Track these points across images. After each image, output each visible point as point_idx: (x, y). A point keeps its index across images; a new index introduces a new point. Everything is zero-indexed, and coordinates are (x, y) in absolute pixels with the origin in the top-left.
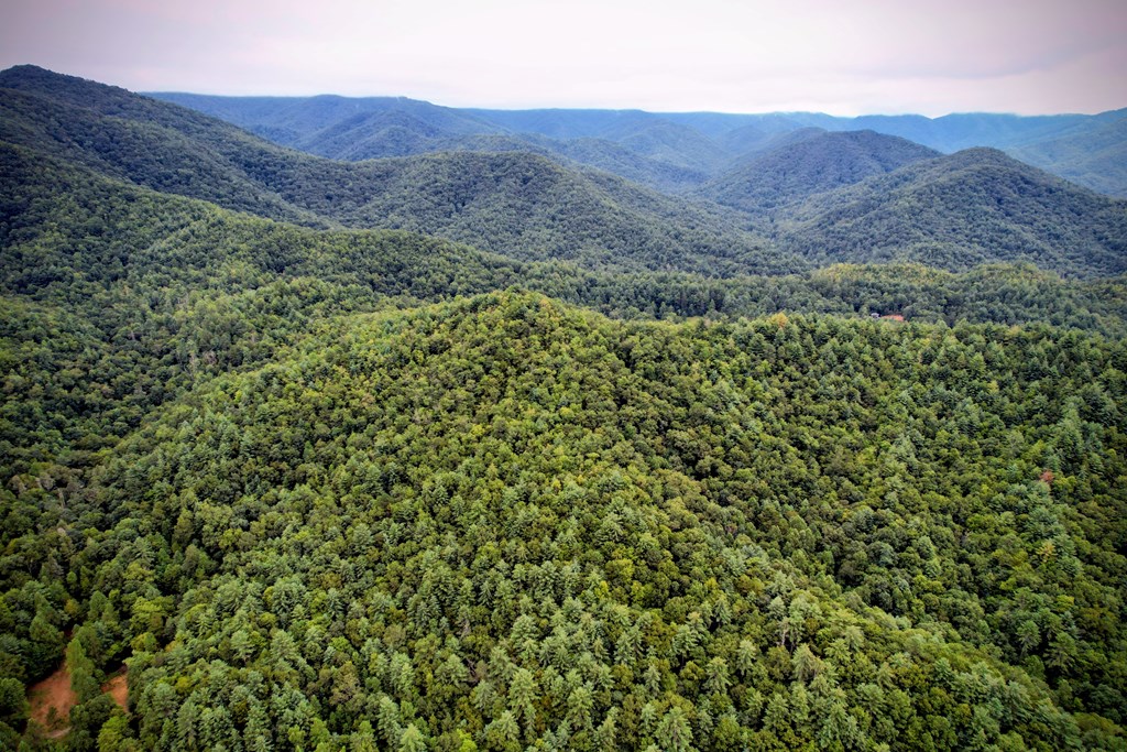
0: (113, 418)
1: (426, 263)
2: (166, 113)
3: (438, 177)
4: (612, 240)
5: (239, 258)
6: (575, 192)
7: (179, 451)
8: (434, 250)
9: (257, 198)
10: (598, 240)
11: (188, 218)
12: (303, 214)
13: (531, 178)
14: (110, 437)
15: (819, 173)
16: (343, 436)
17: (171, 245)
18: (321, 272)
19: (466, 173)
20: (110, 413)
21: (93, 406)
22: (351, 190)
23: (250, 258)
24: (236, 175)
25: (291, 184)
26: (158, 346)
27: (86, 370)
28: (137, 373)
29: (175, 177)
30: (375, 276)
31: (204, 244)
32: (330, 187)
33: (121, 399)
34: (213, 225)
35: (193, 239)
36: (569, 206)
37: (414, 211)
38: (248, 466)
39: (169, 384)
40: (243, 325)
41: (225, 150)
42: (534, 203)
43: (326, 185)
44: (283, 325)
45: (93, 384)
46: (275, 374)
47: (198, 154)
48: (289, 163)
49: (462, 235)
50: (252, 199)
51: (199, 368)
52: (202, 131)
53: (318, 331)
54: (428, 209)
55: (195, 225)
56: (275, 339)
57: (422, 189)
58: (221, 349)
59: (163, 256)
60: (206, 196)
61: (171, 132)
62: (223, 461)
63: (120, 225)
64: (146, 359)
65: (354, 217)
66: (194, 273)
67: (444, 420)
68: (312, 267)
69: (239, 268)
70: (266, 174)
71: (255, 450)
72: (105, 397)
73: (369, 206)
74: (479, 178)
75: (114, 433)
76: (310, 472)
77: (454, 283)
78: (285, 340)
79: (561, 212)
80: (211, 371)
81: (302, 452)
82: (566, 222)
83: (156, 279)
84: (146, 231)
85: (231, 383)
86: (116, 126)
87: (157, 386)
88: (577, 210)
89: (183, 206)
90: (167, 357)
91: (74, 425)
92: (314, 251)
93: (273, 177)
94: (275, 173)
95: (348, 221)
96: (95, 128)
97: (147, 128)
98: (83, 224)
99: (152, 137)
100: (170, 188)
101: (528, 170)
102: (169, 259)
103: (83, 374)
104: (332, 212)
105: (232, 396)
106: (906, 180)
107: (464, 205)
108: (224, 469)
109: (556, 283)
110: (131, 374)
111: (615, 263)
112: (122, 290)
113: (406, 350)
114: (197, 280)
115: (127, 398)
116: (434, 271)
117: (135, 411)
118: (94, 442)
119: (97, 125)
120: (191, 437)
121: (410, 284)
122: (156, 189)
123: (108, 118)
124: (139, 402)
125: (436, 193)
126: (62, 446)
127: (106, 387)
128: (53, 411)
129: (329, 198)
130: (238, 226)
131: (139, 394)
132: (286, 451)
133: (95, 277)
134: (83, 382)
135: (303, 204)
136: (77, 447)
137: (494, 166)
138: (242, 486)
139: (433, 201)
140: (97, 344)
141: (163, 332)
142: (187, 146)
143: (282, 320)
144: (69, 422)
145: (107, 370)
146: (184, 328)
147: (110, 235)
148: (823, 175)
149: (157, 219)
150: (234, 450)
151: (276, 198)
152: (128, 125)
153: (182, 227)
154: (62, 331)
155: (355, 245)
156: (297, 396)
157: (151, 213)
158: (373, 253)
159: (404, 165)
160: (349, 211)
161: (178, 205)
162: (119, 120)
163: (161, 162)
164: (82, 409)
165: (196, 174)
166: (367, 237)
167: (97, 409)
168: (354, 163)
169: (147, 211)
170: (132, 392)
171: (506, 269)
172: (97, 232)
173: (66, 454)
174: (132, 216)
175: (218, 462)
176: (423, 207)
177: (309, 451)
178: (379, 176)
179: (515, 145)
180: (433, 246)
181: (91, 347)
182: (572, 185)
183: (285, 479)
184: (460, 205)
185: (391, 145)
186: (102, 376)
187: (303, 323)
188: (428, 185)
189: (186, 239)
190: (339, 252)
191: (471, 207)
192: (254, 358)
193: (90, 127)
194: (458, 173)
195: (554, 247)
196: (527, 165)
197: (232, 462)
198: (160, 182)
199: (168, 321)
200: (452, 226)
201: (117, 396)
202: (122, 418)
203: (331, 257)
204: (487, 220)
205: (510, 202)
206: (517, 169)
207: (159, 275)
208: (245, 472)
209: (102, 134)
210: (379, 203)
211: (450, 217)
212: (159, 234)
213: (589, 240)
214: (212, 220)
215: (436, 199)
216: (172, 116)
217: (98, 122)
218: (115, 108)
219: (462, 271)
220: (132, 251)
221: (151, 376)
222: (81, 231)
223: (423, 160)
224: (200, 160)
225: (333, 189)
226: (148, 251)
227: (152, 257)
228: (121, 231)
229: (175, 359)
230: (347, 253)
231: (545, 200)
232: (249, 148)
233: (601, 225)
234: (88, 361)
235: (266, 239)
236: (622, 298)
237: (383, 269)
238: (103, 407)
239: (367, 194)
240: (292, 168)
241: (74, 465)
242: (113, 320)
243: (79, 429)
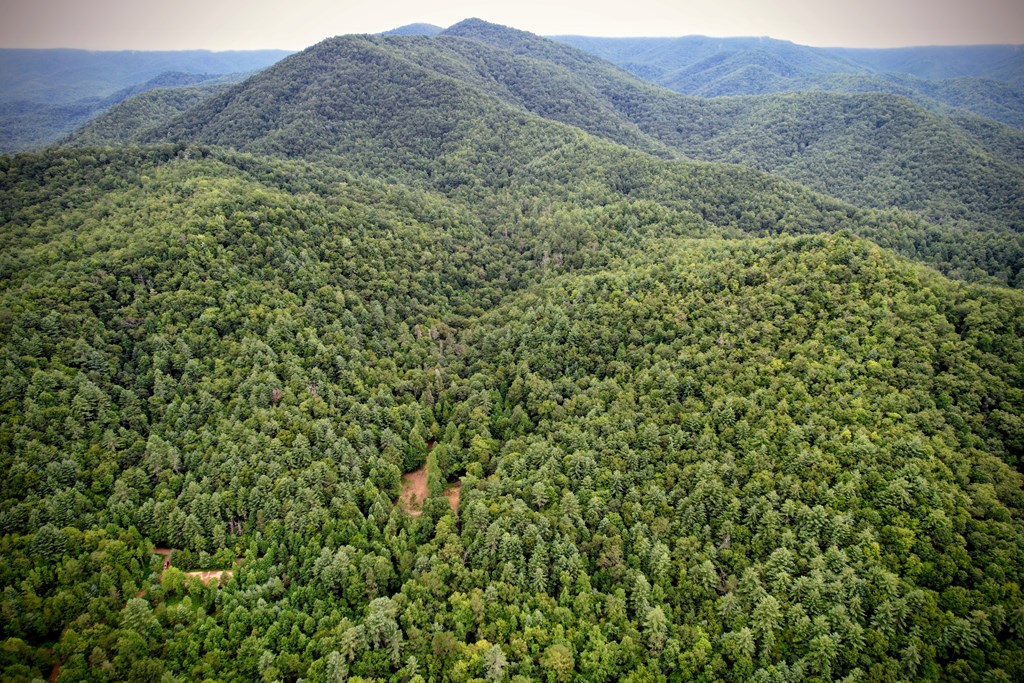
0: (483, 295)
1: (759, 198)
2: (560, 52)
3: (786, 116)
4: (971, 194)
5: (595, 178)
6: (936, 138)
7: (523, 329)
8: (769, 187)
9: (618, 127)
10: (953, 192)
11: (561, 141)
12: (654, 143)
13: (887, 121)
14: (478, 309)
16: (652, 344)
17: (545, 162)
18: (660, 196)
19: (816, 113)
20: (481, 290)
21: (471, 283)
22: (700, 124)
23: (604, 179)
24: (604, 106)
25: (649, 116)
26: (522, 244)
27: (471, 254)
28: (504, 263)
29: (558, 106)
30: (708, 206)
31: (570, 164)
32: (682, 120)
33: (490, 281)
34: (580, 148)
35: (562, 158)
36: (925, 153)
37: (755, 148)
38: (571, 353)
39: (525, 276)
40: (588, 236)
41: (599, 84)
42: (884, 148)
43: (679, 119)
44: (621, 240)
45: (474, 267)
46: (606, 281)
47: (577, 87)
48: (650, 98)
49: (799, 174)
50: (613, 128)
51: (549, 266)
52: (584, 67)
53: (649, 249)
54: (770, 146)
55: (565, 147)
56: (612, 250)
57: (768, 127)
58: (568, 253)
59: (537, 171)
60: (578, 123)
61: (561, 68)
62: (553, 345)
63: (512, 144)
64: (511, 253)
65: (699, 150)
66: (558, 187)
67: (746, 348)
68: (653, 192)
69: (596, 187)
70: (629, 106)
71: (579, 341)
72: (480, 277)
73: (714, 140)
74: (829, 118)
75: (481, 306)
76: (619, 368)
77: (782, 221)
78: (620, 253)
79: (914, 159)
80: (557, 269)
81: (616, 351)
82: (917, 170)
83: (529, 189)
84: (529, 150)
85: (571, 282)
86: (522, 63)
87: (516, 276)
88: (934, 157)
89: (559, 130)
90: (527, 254)
91: (457, 295)
92: (657, 177)
93: (634, 109)
94: (636, 105)
95: (693, 152)
96: (507, 66)
97: (543, 64)
98: (487, 142)
99: (546, 72)
100: (552, 115)
101: (884, 113)
102: (541, 174)
103: (468, 257)
104: (680, 144)
105: (570, 293)
107: (807, 145)
108: (553, 351)
109: (892, 232)
110: (500, 263)
111: (969, 219)
112: (505, 195)
113: (723, 277)
114: (560, 193)
115: (494, 281)
116: (765, 207)
117: (498, 292)
118: (468, 310)
119: (509, 63)
120: (533, 320)
121: (738, 217)
122: (541, 114)
123: (517, 57)
124: (502, 285)
125: (781, 132)
126: (447, 309)
127: (482, 270)
128: (446, 282)
129: (679, 130)
130: (598, 150)
131: (503, 279)
132: (603, 347)
133: (489, 184)
134: (468, 264)
135: (656, 135)
136: (456, 312)
137: (847, 106)
138: (564, 368)
139: (776, 139)
140: (481, 236)
141: (528, 233)
142: (571, 80)
143: (621, 235)
144: (455, 292)
145: (484, 257)
146: (544, 232)
147: (504, 151)
149: (538, 140)
150: (563, 337)
151: (634, 128)
152: (531, 62)
153: (556, 148)
154: (461, 223)
155: (695, 175)
156: (620, 303)
157: (535, 135)
158: (709, 184)
159: (754, 103)
160: (695, 143)
161: (556, 130)
162: (525, 59)
163: (549, 93)
164: (464, 284)
165: (573, 105)
166: (707, 169)
167: (473, 286)
168: (708, 99)
169: (532, 133)
170: (498, 277)
171: (839, 213)
172: (496, 148)
173: (449, 316)
174: (521, 137)
175: (549, 345)
176: (766, 145)
177: (622, 351)
178: (729, 113)
179: (876, 86)
180: (769, 183)
181: (477, 238)
182: (935, 130)
183: (598, 371)
184: (803, 145)
185: (745, 83)
186: (481, 261)
187: (637, 240)
188: (774, 123)
189: (557, 158)
190: (680, 181)
191: (814, 148)
192: (592, 265)
193: (505, 65)
194: (807, 113)
195: (898, 195)
196: (885, 107)
197: (560, 347)
198: (545, 110)
199: (533, 223)
200: (791, 165)
201: (488, 279)
202: (488, 296)
203: (671, 184)
204: (828, 162)
205: (857, 145)
206: (873, 111)
207: (532, 186)
208: (568, 357)
209: (512, 71)
210: (724, 137)
211: (790, 156)
212: (537, 153)
213: (941, 192)
214: (579, 144)
215: (780, 138)
216: (564, 55)
217: (511, 60)
218: (524, 49)
219: (792, 210)
220: (517, 165)
221: (513, 267)
222: (485, 147)
223: (774, 99)
224: (579, 92)
225: (685, 123)
226: (528, 166)
227: (530, 171)
228: (511, 149)
229: (532, 256)
230: (686, 182)
231: (898, 145)
232: (619, 83)
233: (961, 175)
234: (473, 248)
235: (620, 163)
236: (969, 258)
237: (716, 200)
238: (477, 285)
239: (714, 129)
240: (652, 102)
241: (452, 325)
242: (495, 219)
243: (460, 299)
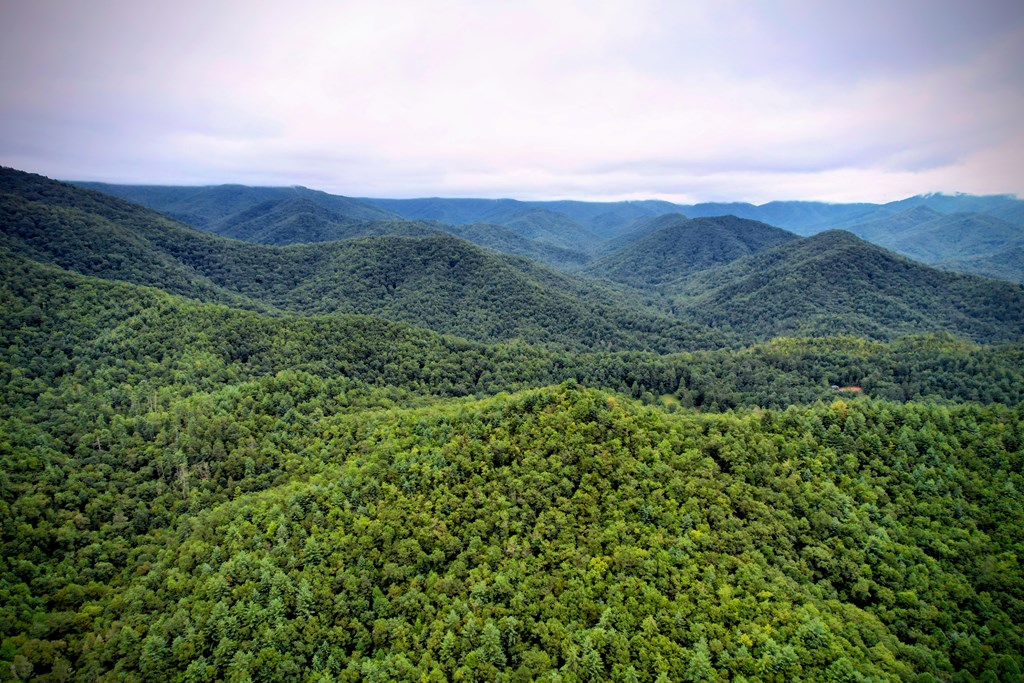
0: (93, 559)
1: (395, 348)
2: (88, 199)
3: (367, 260)
4: (545, 319)
5: (199, 347)
6: (502, 273)
8: (399, 335)
9: (189, 282)
10: (532, 318)
11: (138, 306)
12: (237, 297)
13: (458, 261)
14: (93, 585)
15: (694, 253)
16: (420, 577)
17: (122, 335)
18: (288, 360)
19: (394, 256)
20: (87, 550)
21: (66, 543)
22: (280, 273)
23: (211, 348)
24: (166, 260)
25: (220, 268)
26: (132, 456)
27: (50, 493)
28: (113, 494)
29: (105, 262)
30: (345, 363)
31: (159, 333)
32: (259, 270)
33: (97, 529)
34: (166, 313)
35: (145, 327)
36: (499, 287)
37: (347, 294)
38: (312, 629)
39: (157, 506)
40: (236, 430)
41: (151, 235)
42: (463, 284)
43: (255, 269)
44: (281, 428)
45: (62, 513)
47: (127, 239)
48: (216, 248)
49: (399, 316)
50: (184, 283)
51: (191, 485)
52: (127, 217)
53: (326, 433)
54: (361, 291)
55: (146, 313)
56: (276, 444)
57: (353, 272)
58: (214, 459)
59: (114, 347)
60: (139, 280)
61: (96, 218)
62: (280, 626)
63: (62, 314)
64: (119, 474)
65: (287, 300)
66: (155, 366)
67: (549, 552)
68: (278, 356)
69: (205, 360)
70: (194, 259)
71: (317, 606)
72: (79, 529)
73: (301, 288)
74: (407, 261)
75: (97, 579)
76: (395, 632)
77: (426, 369)
78: (290, 447)
79: (492, 292)
80: (207, 487)
81: (371, 602)
82: (498, 302)
83: (111, 373)
84: (91, 320)
85: (254, 508)
86: (41, 211)
87: (141, 511)
88: (507, 290)
89: (131, 293)
90: (146, 470)
91: (43, 572)
92: (276, 338)
93: (201, 261)
94: (202, 257)
95: (281, 304)
96: (18, 214)
97: (73, 214)
98: (19, 314)
99: (80, 222)
100: (100, 273)
101: (454, 254)
102: (121, 351)
103: (48, 500)
104: (263, 295)
105: (261, 527)
106: (779, 258)
107: (394, 287)
108: (284, 637)
109: (527, 365)
110: (108, 495)
111: (553, 340)
112: (70, 387)
114: (159, 374)
115: (106, 527)
116: (404, 356)
117: (119, 544)
118: (75, 596)
119: (21, 211)
120: (224, 590)
121: (381, 370)
122: (84, 272)
123: (31, 204)
124: (122, 532)
125: (367, 276)
126: (33, 606)
127: (79, 516)
128: (15, 555)
129: (258, 281)
130: (192, 313)
131: (120, 520)
132: (354, 603)
133: (35, 373)
134: (50, 511)
135: (235, 287)
136: (50, 606)
137: (420, 250)
138: (309, 658)
139: (365, 284)
140: (59, 459)
141: (137, 438)
142: (116, 231)
143: (279, 421)
144: (38, 569)
145: (77, 493)
146: (162, 434)
147: (50, 325)
148: (698, 255)
149: (102, 307)
150: (289, 606)
151: (199, 280)
152: (53, 211)
153: (131, 314)
154: (14, 444)
155: (319, 331)
156: (348, 524)
157: (95, 300)
158: (338, 340)
159: (332, 249)
160: (279, 293)
161: (124, 292)
162: (44, 206)
163: (90, 247)
164: (53, 548)
165: (127, 259)
166: (330, 323)
167: (71, 546)
168: (282, 248)
169: (90, 299)
170: (110, 518)
171: (474, 353)
172: (35, 322)
173: (42, 620)
174: (74, 304)
175: (272, 626)
176: (356, 290)
177: (381, 600)
178: (307, 260)
179: (423, 230)
180: (398, 331)
181: (54, 463)
182: (498, 267)
183: (360, 644)
184: (391, 287)
185: (301, 230)
186: (73, 501)
187: (306, 424)
188: (358, 268)
189: (137, 327)
190: (304, 339)
191: (402, 288)
193: (14, 213)
194: (386, 256)
196: (452, 249)
197: (291, 626)
198: (89, 267)
199: (142, 425)
200: (387, 307)
201: (95, 527)
202: (104, 556)
203: (297, 344)
204: (422, 302)
205: (441, 284)
206: (444, 253)
207: (113, 369)
208: (310, 639)
209: (26, 220)
210: (310, 285)
211: (382, 298)
212: (104, 323)
213: (523, 320)
214: (164, 308)
215: (368, 282)
216: (94, 203)
217: (22, 207)
218: (35, 194)
219: (430, 356)
220: (76, 342)
221: (132, 496)
222: (16, 322)
223: (350, 245)
224: (131, 245)
225: (263, 274)
226: (97, 342)
227: (101, 349)
228: (62, 321)
229: (155, 472)
230: (311, 340)
231: (474, 281)
232: (175, 233)
233: (531, 304)
234: (52, 482)
235: (225, 327)
236: (594, 378)
237: (351, 356)
238: (79, 543)
239: (297, 277)
240: (220, 252)
241: (54, 635)
242: (70, 425)
243: (51, 578)
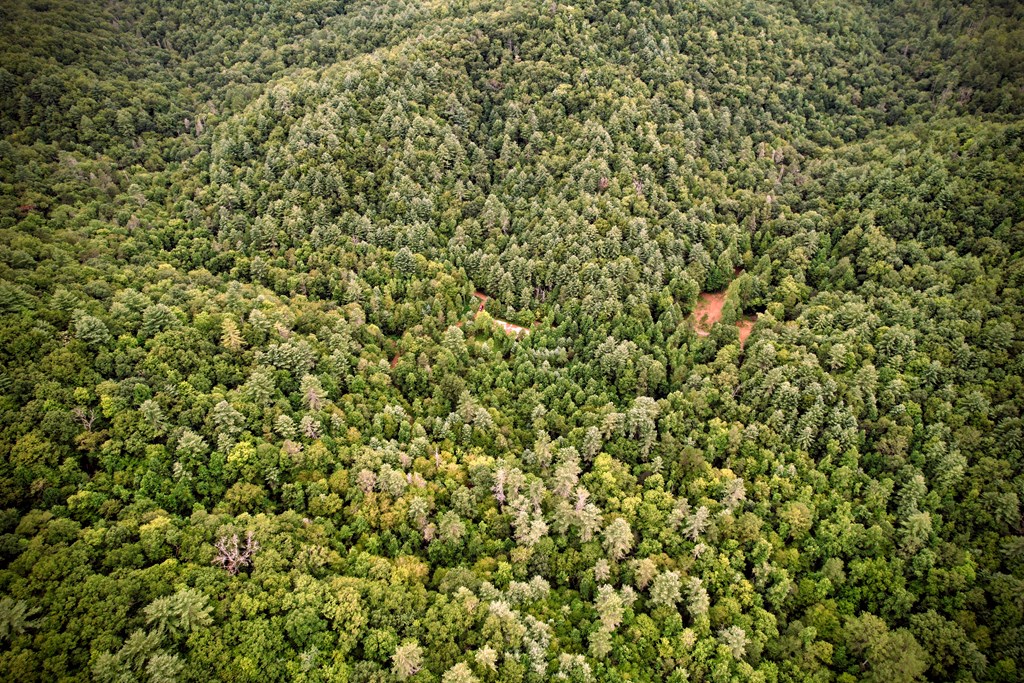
0: (848, 124)
7: (883, 174)
14: (838, 139)
20: (848, 118)
21: (840, 106)
26: (922, 67)
27: (851, 72)
28: (889, 89)
33: (863, 108)
38: (934, 214)
39: (910, 109)
45: (850, 87)
51: (947, 103)
58: (981, 89)
62: (915, 200)
64: (904, 77)
71: (951, 203)
72: (852, 102)
75: (842, 136)
76: (992, 248)
80: (958, 109)
81: (996, 226)
85: (969, 128)
87: (898, 108)
90: (924, 82)
91: (818, 118)
103: (847, 75)
105: (963, 142)
108: (912, 207)
110: (884, 88)
115: (869, 109)
117: (868, 123)
118: (825, 138)
120: (901, 166)
124: (876, 117)
126: (801, 131)
127: (857, 93)
128: (810, 100)
131: (880, 109)
132: (981, 217)
134: (843, 83)
136: (810, 138)
138: (918, 230)
140: (871, 50)
141: (936, 54)
144: (816, 114)
145: (866, 78)
146: (958, 56)
150: (932, 194)
154: (851, 30)
164: (831, 106)
167: (841, 110)
170: (875, 105)
173: (801, 140)
175: (910, 199)
177: (1005, 228)
181: (866, 52)
183: (961, 243)
186: (860, 82)
192: (1011, 109)
197: (922, 205)
199: (948, 42)
201: (862, 105)
202: (855, 126)
208: (928, 219)
221: (899, 96)
229: (930, 86)
234: (857, 64)
238: (846, 111)
241: (801, 151)
242: (898, 30)
243: (820, 123)
